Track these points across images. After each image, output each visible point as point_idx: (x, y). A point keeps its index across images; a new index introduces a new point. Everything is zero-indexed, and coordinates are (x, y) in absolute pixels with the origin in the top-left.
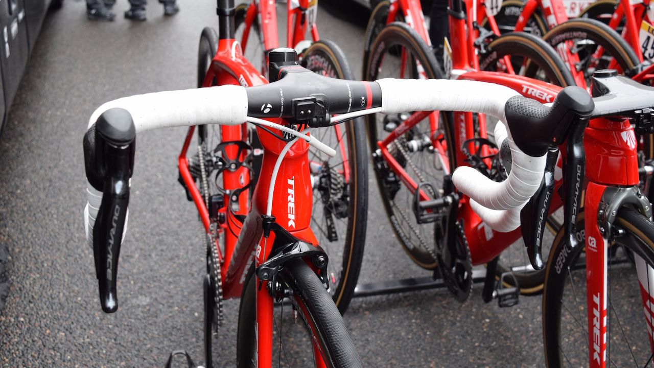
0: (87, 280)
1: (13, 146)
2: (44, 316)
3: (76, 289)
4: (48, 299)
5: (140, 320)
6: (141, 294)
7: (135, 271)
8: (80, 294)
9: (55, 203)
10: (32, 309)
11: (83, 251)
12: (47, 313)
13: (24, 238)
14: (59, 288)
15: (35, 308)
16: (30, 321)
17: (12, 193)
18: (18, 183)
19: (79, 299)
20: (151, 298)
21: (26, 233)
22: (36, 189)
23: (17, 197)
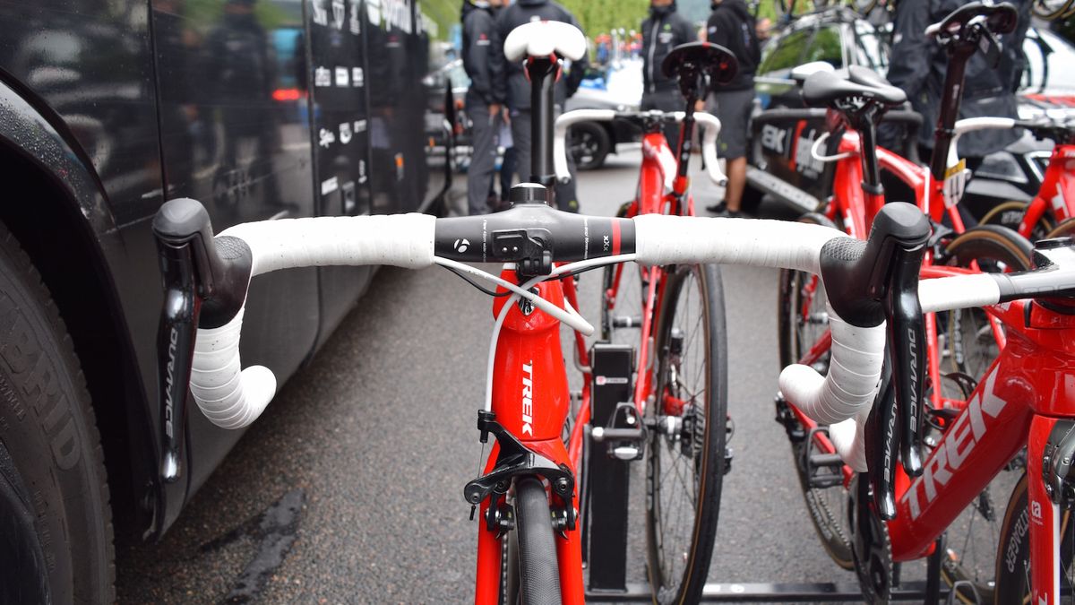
0: (389, 544)
1: (345, 377)
2: (325, 581)
3: (373, 552)
4: (336, 561)
5: (442, 600)
6: (452, 568)
7: (452, 538)
8: (376, 559)
9: (377, 447)
10: (313, 570)
11: (394, 508)
12: (329, 578)
13: (327, 485)
14: (353, 550)
15: (317, 570)
16: (307, 585)
17: (329, 432)
18: (339, 421)
19: (373, 565)
20: (464, 573)
21: (331, 479)
22: (358, 429)
23: (334, 437)
